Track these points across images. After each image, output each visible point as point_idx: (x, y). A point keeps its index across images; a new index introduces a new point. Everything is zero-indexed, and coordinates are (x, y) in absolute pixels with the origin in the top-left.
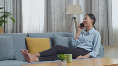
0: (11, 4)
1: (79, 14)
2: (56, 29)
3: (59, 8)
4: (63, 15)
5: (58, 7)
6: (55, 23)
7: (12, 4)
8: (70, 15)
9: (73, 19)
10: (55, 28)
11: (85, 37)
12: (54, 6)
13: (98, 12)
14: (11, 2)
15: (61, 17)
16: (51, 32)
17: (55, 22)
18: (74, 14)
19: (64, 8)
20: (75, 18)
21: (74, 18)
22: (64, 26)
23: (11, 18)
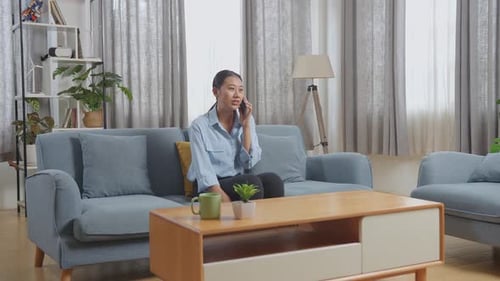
0: (158, 53)
4: (286, 79)
5: (274, 59)
6: (268, 100)
7: (160, 55)
9: (309, 89)
10: (266, 111)
14: (158, 49)
15: (281, 86)
18: (313, 78)
19: (290, 62)
20: (315, 88)
21: (312, 88)
23: (123, 89)
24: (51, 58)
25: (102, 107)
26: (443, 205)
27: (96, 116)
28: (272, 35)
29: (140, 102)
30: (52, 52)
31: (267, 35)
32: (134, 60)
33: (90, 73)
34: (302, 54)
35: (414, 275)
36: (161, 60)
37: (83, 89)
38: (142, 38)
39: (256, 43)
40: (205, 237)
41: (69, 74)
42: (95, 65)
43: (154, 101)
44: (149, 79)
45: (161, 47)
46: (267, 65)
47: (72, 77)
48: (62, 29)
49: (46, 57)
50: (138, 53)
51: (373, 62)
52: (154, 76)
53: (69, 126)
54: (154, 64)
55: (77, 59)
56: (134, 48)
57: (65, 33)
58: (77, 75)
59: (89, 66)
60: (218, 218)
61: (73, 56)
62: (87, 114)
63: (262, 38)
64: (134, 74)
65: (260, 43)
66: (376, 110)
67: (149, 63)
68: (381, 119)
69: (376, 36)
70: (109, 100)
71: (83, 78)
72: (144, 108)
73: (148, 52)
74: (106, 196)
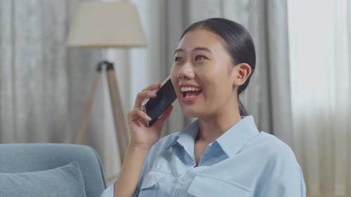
1: (126, 47)
2: (21, 116)
4: (54, 51)
6: (19, 91)
8: (86, 50)
9: (99, 69)
10: (14, 110)
11: (193, 176)
15: (44, 62)
17: (19, 83)
18: (106, 47)
19: (61, 17)
20: (110, 67)
21: (104, 67)
22: (62, 101)
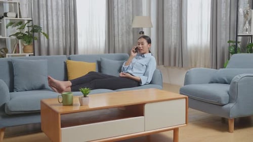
0: (62, 15)
3: (124, 20)
5: (123, 18)
7: (64, 16)
9: (140, 33)
12: (118, 18)
13: (171, 25)
14: (62, 13)
16: (114, 52)
20: (143, 32)
23: (44, 33)
24: (5, 18)
25: (32, 43)
26: (187, 97)
27: (30, 48)
28: (122, 6)
29: (53, 40)
30: (5, 15)
31: (119, 6)
32: (50, 18)
33: (27, 25)
34: (138, 15)
35: (173, 131)
36: (64, 18)
37: (22, 34)
38: (54, 7)
39: (114, 10)
40: (61, 114)
41: (15, 26)
42: (29, 21)
43: (61, 39)
44: (58, 28)
45: (64, 12)
46: (119, 21)
47: (17, 27)
48: (11, 3)
49: (3, 17)
50: (52, 15)
51: (172, 20)
52: (60, 27)
53: (15, 53)
54: (60, 21)
55: (18, 18)
56: (50, 13)
57: (13, 5)
58: (20, 26)
59: (26, 22)
60: (72, 105)
61: (17, 17)
62: (25, 46)
63: (116, 7)
64: (50, 25)
65: (116, 10)
66: (173, 44)
67: (58, 20)
68: (175, 49)
69: (173, 7)
70: (36, 39)
71: (23, 28)
72: (55, 43)
73: (57, 15)
74: (26, 90)
